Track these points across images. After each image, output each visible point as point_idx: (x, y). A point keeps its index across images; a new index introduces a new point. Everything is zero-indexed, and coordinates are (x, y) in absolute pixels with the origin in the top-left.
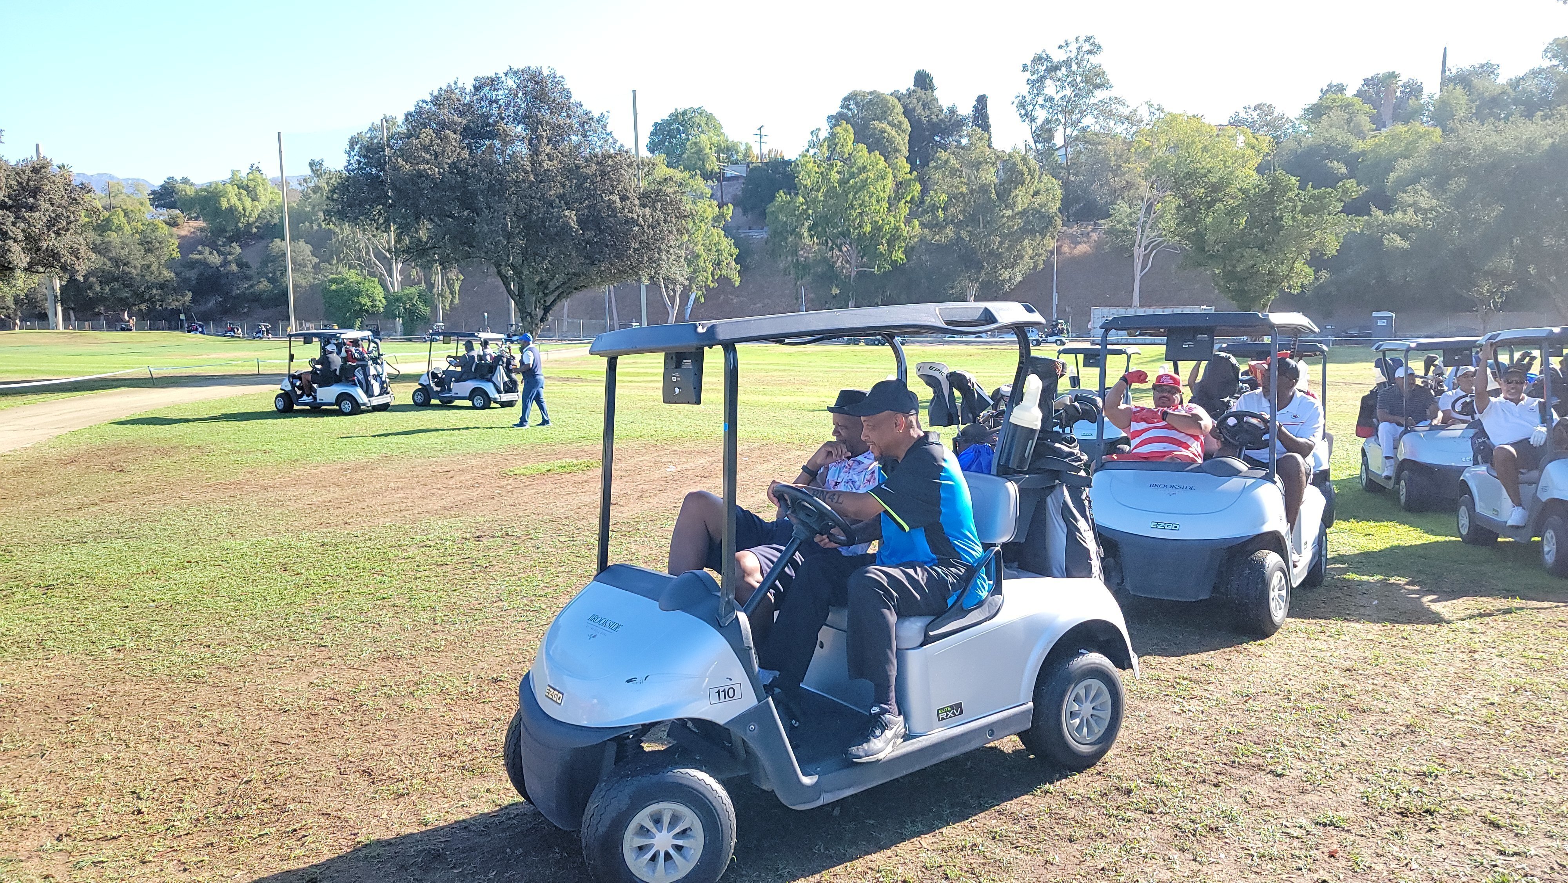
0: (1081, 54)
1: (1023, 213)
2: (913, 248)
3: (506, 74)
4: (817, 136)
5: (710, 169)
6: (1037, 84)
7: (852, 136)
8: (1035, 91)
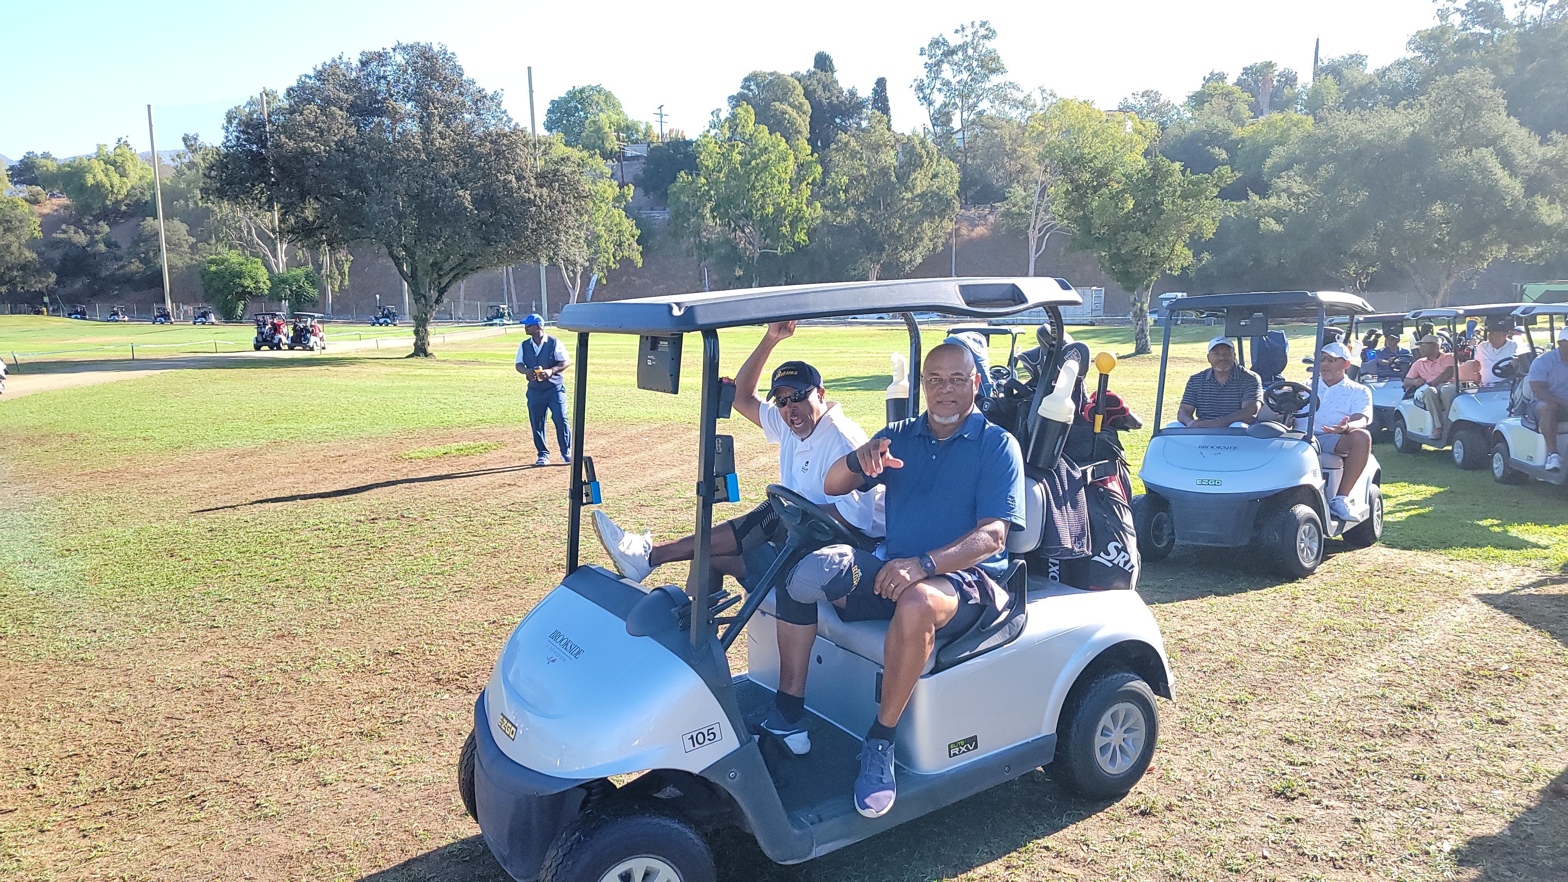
0: (977, 39)
1: (922, 195)
2: (815, 230)
3: (394, 50)
4: (718, 117)
5: (609, 148)
6: (934, 68)
7: (753, 117)
8: (933, 75)
